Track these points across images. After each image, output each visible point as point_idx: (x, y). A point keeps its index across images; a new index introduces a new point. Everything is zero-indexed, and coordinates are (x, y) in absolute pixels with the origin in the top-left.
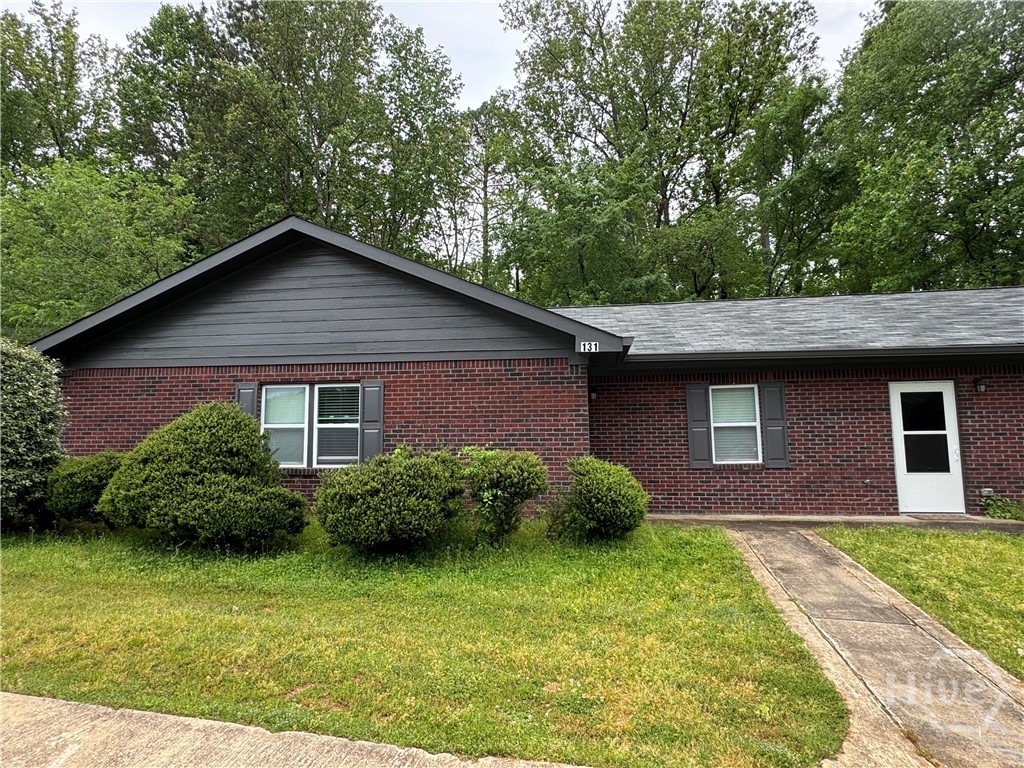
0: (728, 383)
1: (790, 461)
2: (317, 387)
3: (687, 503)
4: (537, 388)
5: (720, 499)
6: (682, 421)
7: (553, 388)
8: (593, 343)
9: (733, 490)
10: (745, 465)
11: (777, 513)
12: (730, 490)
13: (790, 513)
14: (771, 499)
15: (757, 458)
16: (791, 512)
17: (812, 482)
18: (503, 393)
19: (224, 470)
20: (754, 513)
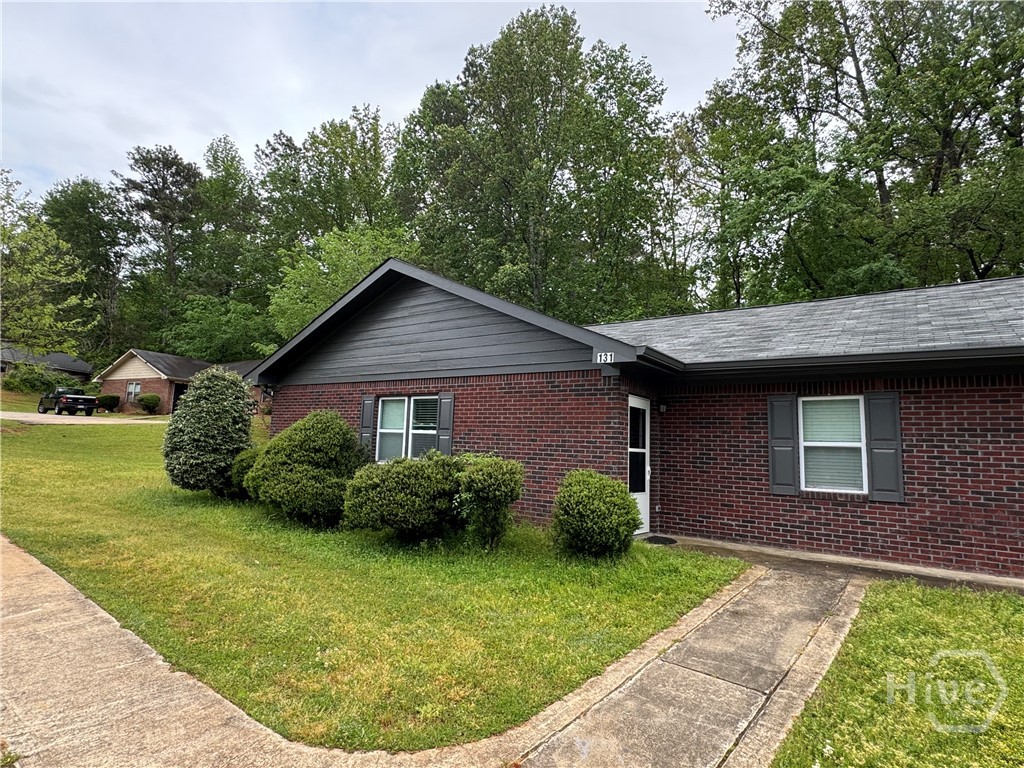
0: (821, 394)
1: (906, 494)
2: (412, 399)
3: (765, 534)
4: (573, 399)
5: (807, 533)
6: (763, 438)
7: (587, 399)
8: (609, 354)
9: (825, 524)
10: (841, 495)
11: (884, 559)
12: (820, 524)
13: (903, 562)
14: (876, 541)
15: (861, 488)
16: (905, 560)
17: (938, 524)
18: (544, 404)
19: (310, 462)
20: (851, 555)
